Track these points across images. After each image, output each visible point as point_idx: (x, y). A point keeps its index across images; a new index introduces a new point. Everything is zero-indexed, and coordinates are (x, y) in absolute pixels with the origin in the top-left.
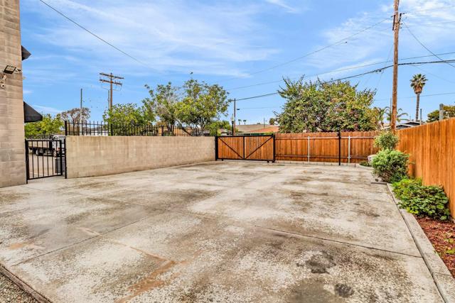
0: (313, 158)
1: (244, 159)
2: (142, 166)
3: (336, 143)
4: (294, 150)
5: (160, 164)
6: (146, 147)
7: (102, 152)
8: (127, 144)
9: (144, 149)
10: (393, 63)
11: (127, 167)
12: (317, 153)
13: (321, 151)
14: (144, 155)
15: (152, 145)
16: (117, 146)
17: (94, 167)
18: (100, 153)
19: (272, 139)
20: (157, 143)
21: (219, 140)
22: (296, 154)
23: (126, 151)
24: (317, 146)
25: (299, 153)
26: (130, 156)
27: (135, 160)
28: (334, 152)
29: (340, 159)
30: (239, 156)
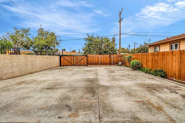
0: (101, 64)
1: (74, 65)
2: (33, 71)
3: (109, 58)
4: (94, 61)
5: (41, 69)
6: (35, 61)
7: (15, 64)
8: (27, 59)
9: (34, 62)
10: (119, 33)
11: (27, 72)
12: (102, 62)
13: (104, 61)
14: (34, 65)
15: (37, 60)
16: (22, 60)
17: (11, 73)
18: (14, 65)
19: (86, 57)
20: (39, 59)
21: (62, 58)
22: (95, 63)
23: (26, 63)
24: (102, 60)
25: (96, 62)
26: (28, 66)
27: (30, 68)
28: (108, 62)
29: (110, 64)
30: (72, 64)
